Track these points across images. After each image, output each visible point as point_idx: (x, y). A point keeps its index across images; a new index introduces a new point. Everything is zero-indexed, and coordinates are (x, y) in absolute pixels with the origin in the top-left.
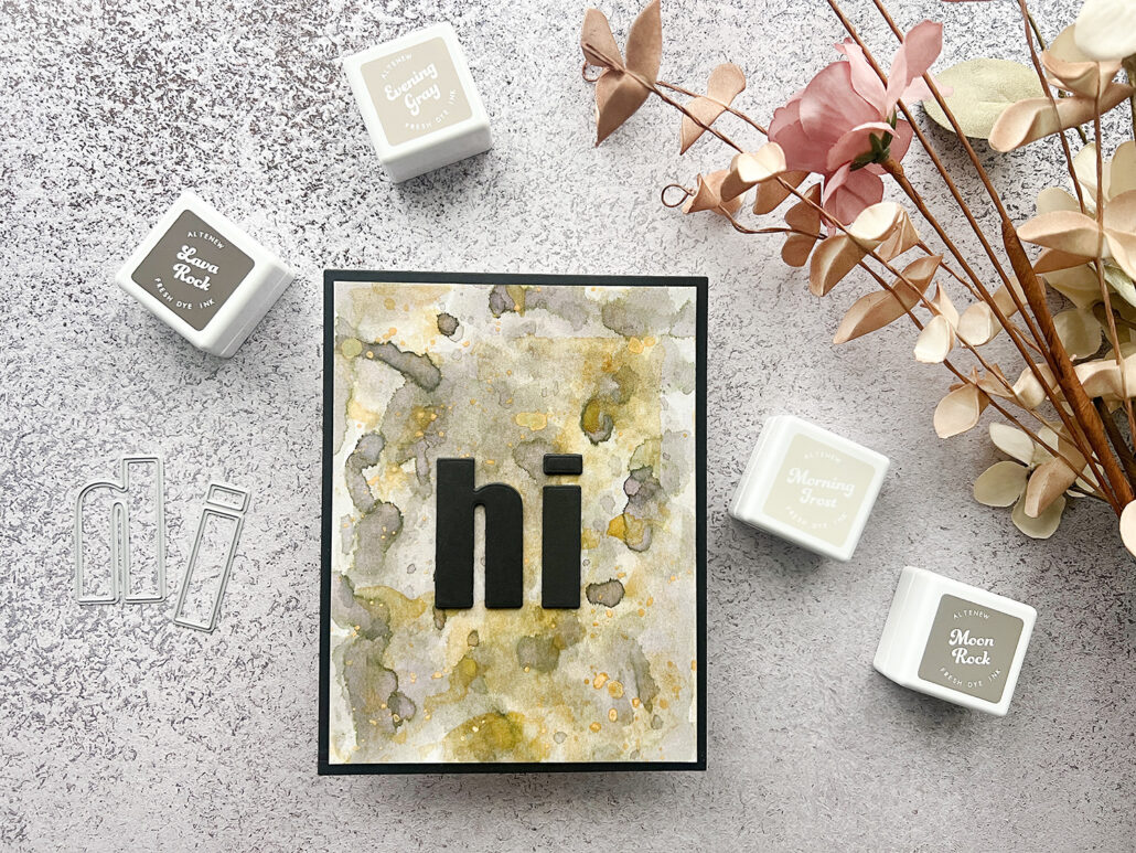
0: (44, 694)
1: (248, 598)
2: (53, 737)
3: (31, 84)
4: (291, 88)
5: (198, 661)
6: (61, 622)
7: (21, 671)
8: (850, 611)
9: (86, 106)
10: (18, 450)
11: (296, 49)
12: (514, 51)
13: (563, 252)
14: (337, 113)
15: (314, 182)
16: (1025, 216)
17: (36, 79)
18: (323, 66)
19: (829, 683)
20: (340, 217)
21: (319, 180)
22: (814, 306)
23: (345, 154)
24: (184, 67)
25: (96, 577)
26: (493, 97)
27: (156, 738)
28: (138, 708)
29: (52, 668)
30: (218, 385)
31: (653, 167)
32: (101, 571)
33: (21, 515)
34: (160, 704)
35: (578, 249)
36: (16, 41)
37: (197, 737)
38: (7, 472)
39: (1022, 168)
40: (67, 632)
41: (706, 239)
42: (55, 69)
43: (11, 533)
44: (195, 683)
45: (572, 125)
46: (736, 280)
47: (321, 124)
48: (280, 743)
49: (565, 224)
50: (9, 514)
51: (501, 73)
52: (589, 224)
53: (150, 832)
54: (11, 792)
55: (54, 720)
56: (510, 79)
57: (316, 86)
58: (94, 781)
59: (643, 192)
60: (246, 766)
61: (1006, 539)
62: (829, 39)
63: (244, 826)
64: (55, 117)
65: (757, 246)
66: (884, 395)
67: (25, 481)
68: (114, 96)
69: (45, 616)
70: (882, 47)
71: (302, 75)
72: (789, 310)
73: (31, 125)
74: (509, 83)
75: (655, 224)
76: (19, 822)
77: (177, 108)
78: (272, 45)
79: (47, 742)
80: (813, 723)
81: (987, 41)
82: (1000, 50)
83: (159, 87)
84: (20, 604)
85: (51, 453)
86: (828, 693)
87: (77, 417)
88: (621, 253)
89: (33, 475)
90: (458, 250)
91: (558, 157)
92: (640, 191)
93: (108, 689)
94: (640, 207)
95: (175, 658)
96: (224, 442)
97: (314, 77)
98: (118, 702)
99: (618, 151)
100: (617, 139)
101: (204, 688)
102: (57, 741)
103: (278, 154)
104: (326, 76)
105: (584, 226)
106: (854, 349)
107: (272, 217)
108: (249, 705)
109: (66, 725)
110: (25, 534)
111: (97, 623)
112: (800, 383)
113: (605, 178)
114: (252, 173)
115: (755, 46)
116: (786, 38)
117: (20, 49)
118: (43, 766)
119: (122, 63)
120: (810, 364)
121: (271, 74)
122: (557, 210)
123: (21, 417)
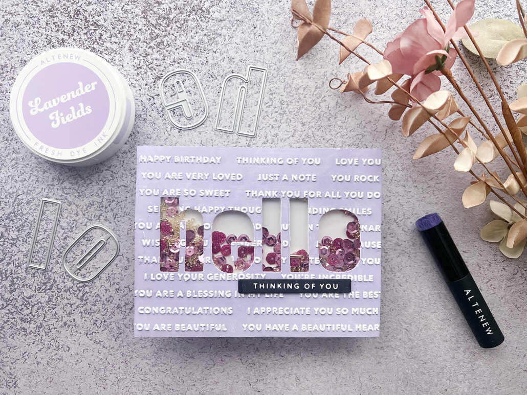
0: (27, 319)
1: (123, 276)
2: (30, 339)
3: (24, 26)
4: (149, 29)
5: (99, 305)
6: (35, 284)
7: (16, 307)
8: (416, 292)
9: (50, 37)
10: (16, 202)
11: (151, 10)
12: (258, 12)
13: (280, 111)
14: (171, 41)
15: (159, 75)
16: (511, 97)
17: (27, 24)
18: (164, 18)
19: (405, 326)
20: (171, 92)
21: (161, 74)
22: (403, 140)
23: (174, 62)
24: (97, 18)
25: (52, 264)
26: (247, 35)
27: (79, 341)
28: (71, 327)
29: (31, 306)
30: (111, 173)
31: (325, 70)
32: (54, 261)
33: (17, 233)
34: (81, 325)
35: (287, 110)
36: (18, 5)
37: (98, 341)
38: (11, 213)
39: (510, 74)
40: (38, 289)
41: (350, 106)
42: (36, 19)
43: (12, 242)
44: (98, 316)
45: (285, 49)
46: (365, 127)
47: (163, 47)
48: (138, 346)
49: (281, 97)
50: (11, 233)
51: (251, 23)
52: (293, 98)
53: (75, 386)
54: (10, 364)
55: (31, 331)
56: (255, 26)
57: (161, 28)
58: (49, 360)
59: (320, 82)
60: (121, 356)
61: (496, 258)
62: (415, 7)
63: (120, 384)
64: (36, 42)
65: (376, 110)
66: (437, 186)
67: (19, 217)
68: (63, 32)
69: (27, 281)
70: (441, 12)
71: (154, 22)
72: (391, 142)
73: (24, 46)
74: (255, 28)
75: (325, 98)
76: (14, 378)
77: (94, 38)
78: (140, 8)
79: (28, 341)
80: (396, 345)
81: (494, 10)
82: (500, 14)
83: (85, 28)
84: (16, 276)
85: (31, 204)
86: (404, 331)
87: (44, 187)
88: (308, 112)
89: (23, 215)
90: (228, 110)
91: (278, 65)
92: (318, 82)
93: (57, 317)
94: (318, 90)
95: (88, 304)
96: (113, 201)
97: (160, 24)
98: (61, 323)
99: (308, 62)
100: (307, 56)
101: (102, 318)
102: (32, 341)
103: (142, 62)
104: (166, 23)
105: (290, 99)
106: (423, 162)
107: (138, 92)
108: (123, 327)
109: (37, 334)
110: (18, 242)
111: (52, 286)
112: (395, 178)
113: (301, 75)
114: (130, 70)
115: (377, 11)
116: (393, 6)
117: (20, 9)
118: (25, 353)
119: (68, 16)
120: (400, 169)
121: (139, 22)
122: (277, 91)
123: (17, 186)
